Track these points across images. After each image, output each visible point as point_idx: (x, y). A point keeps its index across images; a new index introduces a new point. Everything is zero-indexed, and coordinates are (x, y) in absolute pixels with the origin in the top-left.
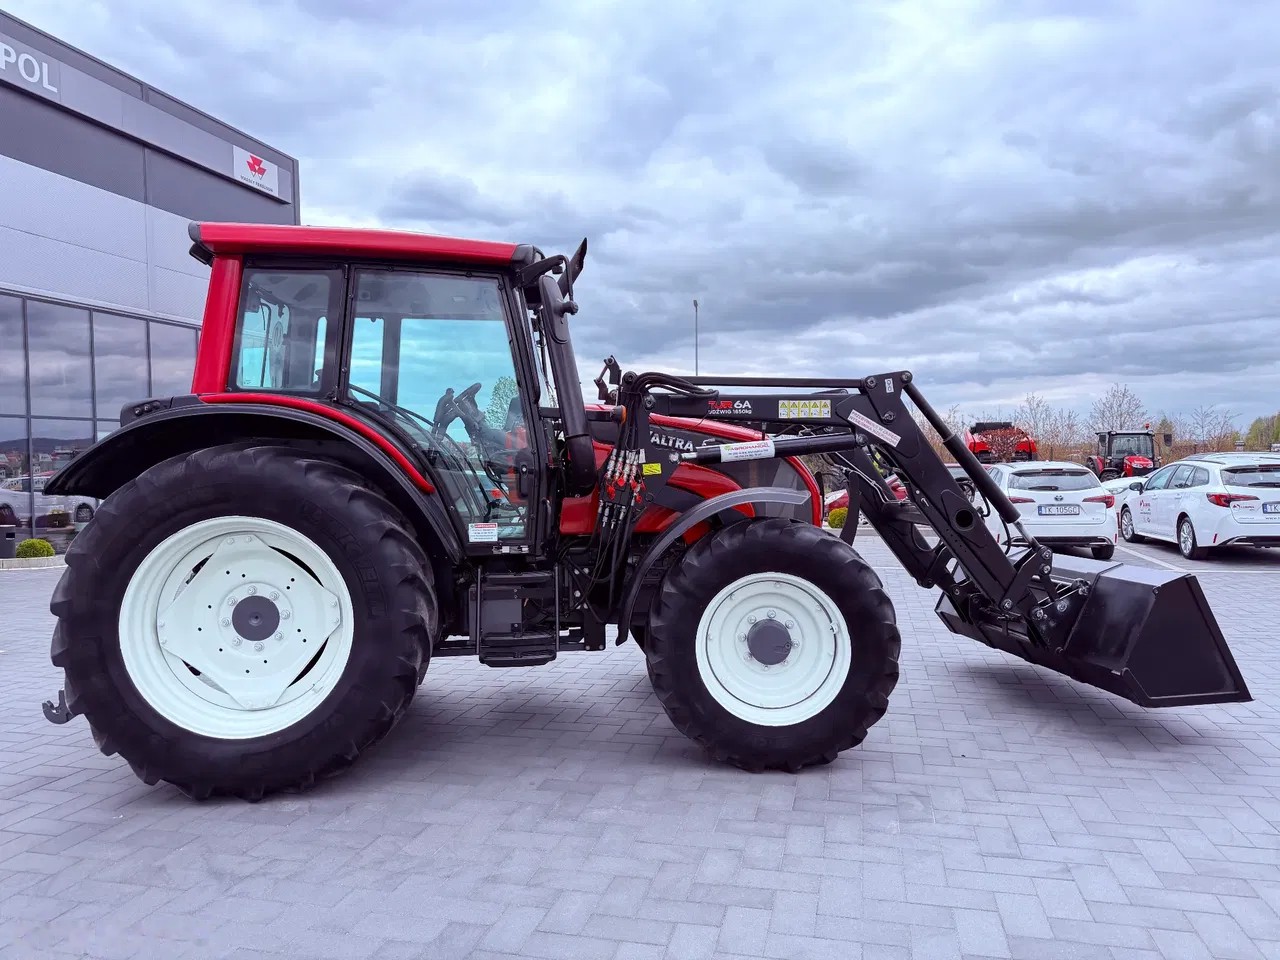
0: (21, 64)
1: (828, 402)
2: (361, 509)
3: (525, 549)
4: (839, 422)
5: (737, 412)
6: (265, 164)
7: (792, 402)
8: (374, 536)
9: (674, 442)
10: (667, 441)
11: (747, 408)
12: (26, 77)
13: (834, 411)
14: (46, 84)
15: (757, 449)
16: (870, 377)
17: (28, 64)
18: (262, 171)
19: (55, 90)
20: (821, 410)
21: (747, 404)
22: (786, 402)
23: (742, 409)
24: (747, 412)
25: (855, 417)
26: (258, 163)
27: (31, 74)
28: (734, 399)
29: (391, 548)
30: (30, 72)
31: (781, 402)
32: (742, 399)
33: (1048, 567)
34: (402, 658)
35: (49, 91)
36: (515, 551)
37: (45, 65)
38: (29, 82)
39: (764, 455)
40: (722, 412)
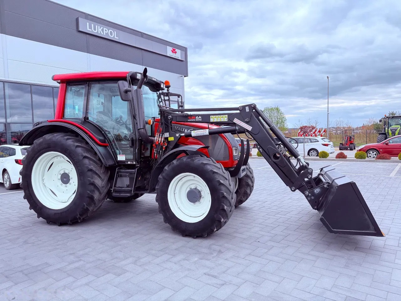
0: (109, 33)
1: (227, 116)
2: (79, 150)
3: (134, 163)
4: (230, 123)
5: (197, 120)
6: (177, 50)
7: (214, 116)
8: (81, 158)
9: (184, 130)
10: (182, 130)
11: (200, 119)
12: (111, 36)
13: (229, 119)
14: (115, 37)
15: (203, 132)
16: (240, 106)
17: (111, 32)
18: (176, 52)
19: (118, 38)
20: (225, 119)
21: (200, 117)
22: (213, 116)
23: (198, 119)
24: (200, 120)
25: (236, 121)
26: (174, 50)
27: (112, 35)
28: (196, 116)
29: (86, 161)
30: (111, 34)
31: (211, 116)
32: (198, 115)
33: (311, 176)
34: (89, 192)
35: (116, 39)
36: (132, 163)
37: (115, 32)
38: (111, 37)
39: (205, 134)
40: (192, 120)
